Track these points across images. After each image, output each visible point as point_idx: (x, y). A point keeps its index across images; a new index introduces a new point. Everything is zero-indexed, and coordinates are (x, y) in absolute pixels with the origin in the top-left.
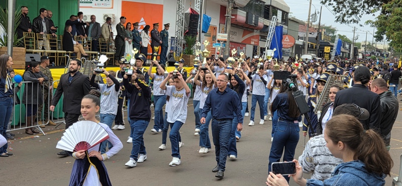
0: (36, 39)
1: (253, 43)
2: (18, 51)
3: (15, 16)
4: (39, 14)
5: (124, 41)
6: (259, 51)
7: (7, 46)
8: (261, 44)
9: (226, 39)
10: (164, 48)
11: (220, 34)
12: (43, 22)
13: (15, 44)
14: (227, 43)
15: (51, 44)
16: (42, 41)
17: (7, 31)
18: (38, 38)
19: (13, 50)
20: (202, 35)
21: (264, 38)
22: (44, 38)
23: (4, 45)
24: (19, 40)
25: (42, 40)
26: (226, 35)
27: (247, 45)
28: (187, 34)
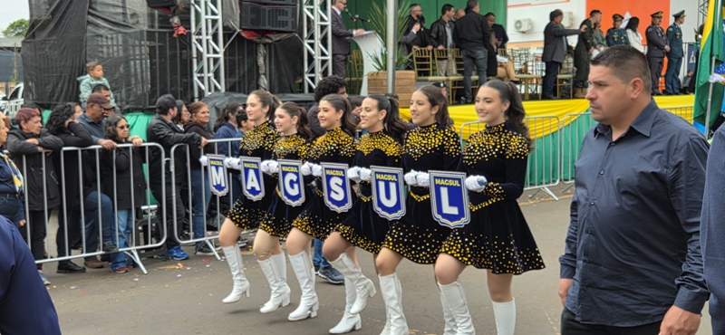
0: (433, 58)
2: (404, 76)
3: (398, 19)
4: (440, 14)
7: (386, 69)
10: (675, 60)
12: (447, 29)
13: (397, 67)
15: (458, 66)
16: (445, 62)
17: (386, 46)
18: (436, 57)
19: (396, 76)
22: (450, 56)
23: (382, 68)
25: (446, 59)
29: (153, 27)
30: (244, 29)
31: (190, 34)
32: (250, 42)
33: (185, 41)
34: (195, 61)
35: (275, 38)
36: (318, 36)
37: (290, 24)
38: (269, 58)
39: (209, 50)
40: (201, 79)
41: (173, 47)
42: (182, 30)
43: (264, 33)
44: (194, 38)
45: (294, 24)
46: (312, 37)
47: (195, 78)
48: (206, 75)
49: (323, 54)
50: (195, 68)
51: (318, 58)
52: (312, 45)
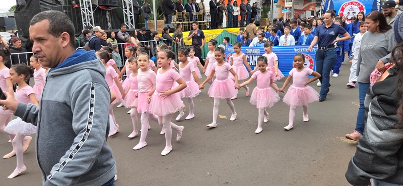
1: (311, 9)
2: (160, 22)
5: (222, 13)
6: (315, 14)
8: (317, 9)
9: (291, 6)
11: (288, 3)
13: (158, 18)
14: (292, 10)
15: (179, 18)
19: (157, 22)
20: (274, 4)
21: (319, 5)
24: (161, 15)
26: (292, 3)
27: (307, 11)
28: (263, 5)
29: (66, 5)
30: (100, 5)
31: (80, 7)
32: (103, 10)
33: (78, 9)
34: (82, 17)
35: (112, 8)
36: (128, 8)
37: (117, 3)
38: (111, 16)
39: (88, 14)
40: (85, 24)
41: (74, 12)
42: (76, 6)
43: (108, 7)
44: (81, 9)
45: (119, 3)
46: (126, 8)
47: (83, 24)
48: (87, 22)
49: (131, 14)
50: (83, 20)
51: (129, 16)
52: (126, 11)
